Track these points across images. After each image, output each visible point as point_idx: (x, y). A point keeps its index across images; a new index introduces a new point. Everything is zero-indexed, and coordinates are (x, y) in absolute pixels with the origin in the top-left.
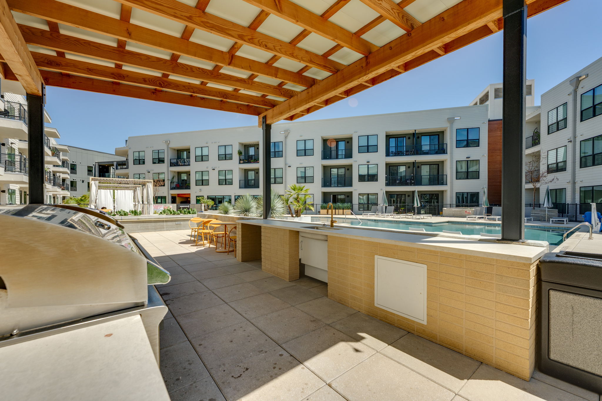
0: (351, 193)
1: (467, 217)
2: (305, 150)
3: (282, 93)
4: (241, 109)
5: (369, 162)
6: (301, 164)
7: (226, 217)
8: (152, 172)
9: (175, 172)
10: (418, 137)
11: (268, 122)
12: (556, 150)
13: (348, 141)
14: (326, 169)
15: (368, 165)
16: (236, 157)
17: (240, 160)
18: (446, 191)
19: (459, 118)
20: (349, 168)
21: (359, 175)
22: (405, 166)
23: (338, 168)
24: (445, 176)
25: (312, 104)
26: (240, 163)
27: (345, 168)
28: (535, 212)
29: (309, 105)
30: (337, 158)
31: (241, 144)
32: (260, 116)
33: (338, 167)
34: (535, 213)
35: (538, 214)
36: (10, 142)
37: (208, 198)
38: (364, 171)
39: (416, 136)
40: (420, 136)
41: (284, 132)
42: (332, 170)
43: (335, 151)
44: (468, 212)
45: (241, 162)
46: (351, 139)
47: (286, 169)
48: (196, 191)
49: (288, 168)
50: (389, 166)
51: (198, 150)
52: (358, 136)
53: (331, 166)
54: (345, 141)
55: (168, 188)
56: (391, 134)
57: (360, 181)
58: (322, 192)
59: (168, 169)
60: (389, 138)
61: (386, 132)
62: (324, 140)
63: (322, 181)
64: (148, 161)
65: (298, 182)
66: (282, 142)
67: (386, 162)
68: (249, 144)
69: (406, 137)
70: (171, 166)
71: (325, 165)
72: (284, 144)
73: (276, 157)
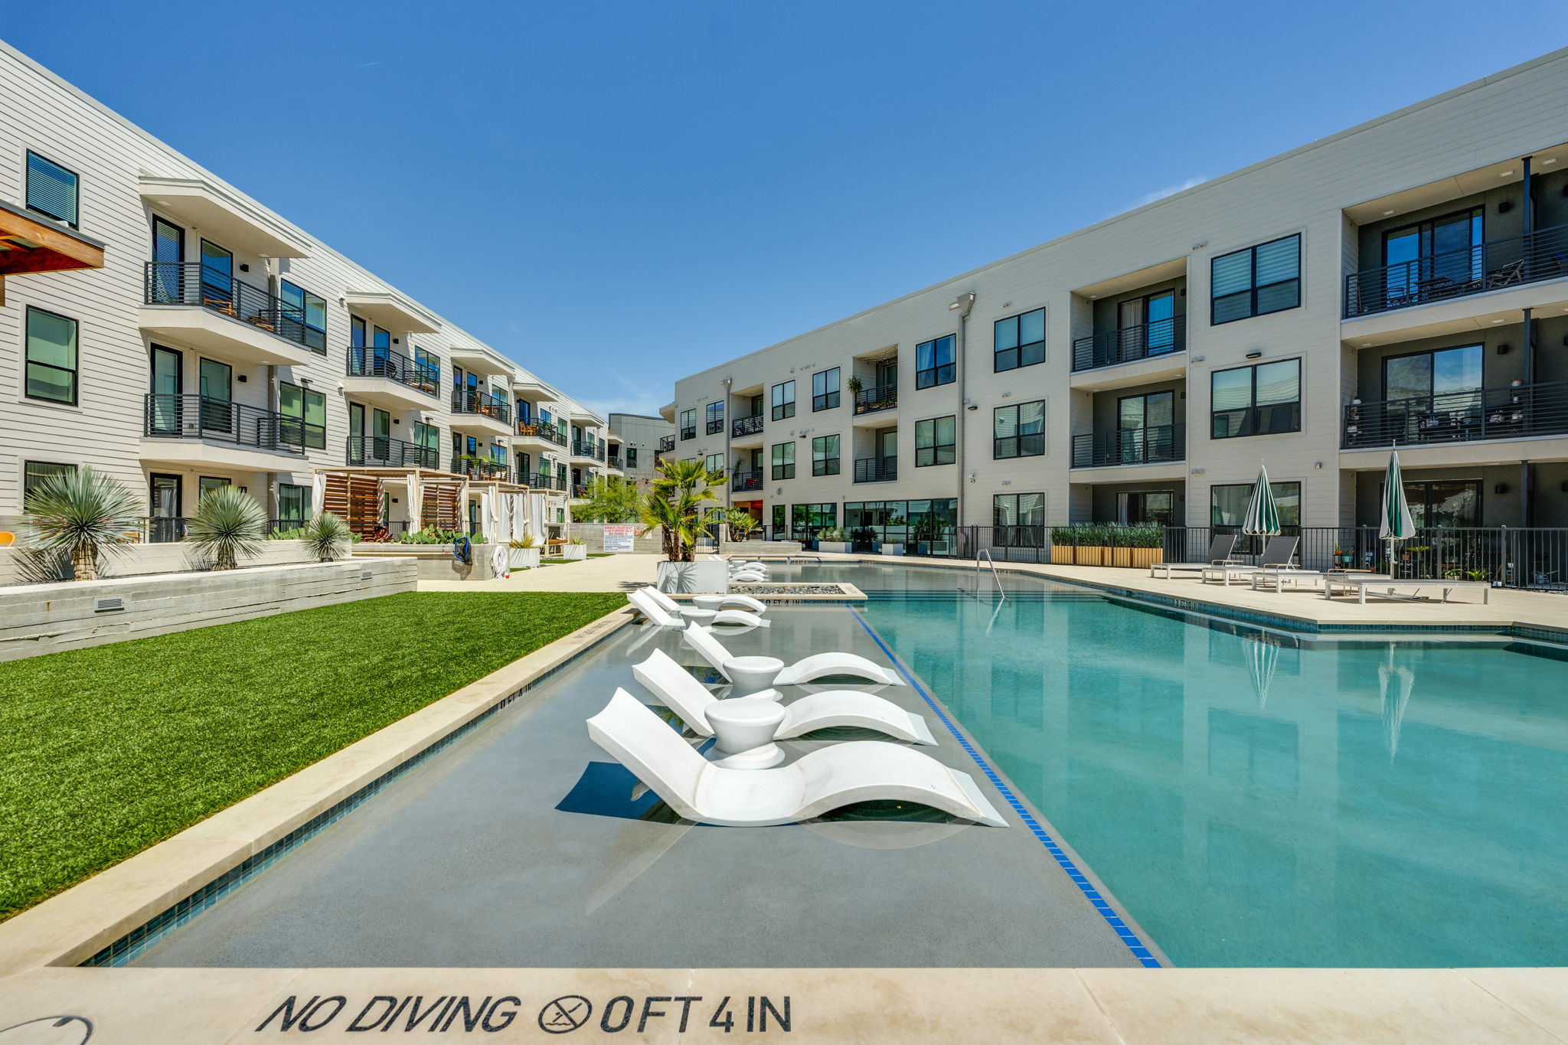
0: (1178, 485)
2: (1019, 348)
5: (1259, 354)
6: (1006, 395)
8: (705, 454)
9: (744, 450)
15: (1254, 368)
16: (847, 397)
17: (857, 405)
21: (1213, 413)
22: (1482, 344)
26: (856, 413)
30: (1145, 352)
31: (860, 361)
36: (497, 440)
38: (1234, 395)
39: (1529, 187)
41: (956, 305)
43: (1139, 330)
45: (860, 409)
47: (963, 419)
48: (772, 494)
49: (968, 412)
50: (1385, 360)
51: (778, 390)
52: (1212, 260)
53: (1118, 391)
54: (1173, 289)
55: (728, 489)
56: (1387, 213)
57: (1211, 439)
58: (1071, 484)
59: (728, 444)
60: (1382, 232)
61: (1345, 213)
62: (1094, 301)
63: (1075, 447)
64: (701, 429)
65: (997, 454)
66: (955, 334)
67: (1345, 345)
68: (885, 359)
69: (1483, 207)
70: (734, 436)
71: (1096, 390)
72: (959, 340)
73: (937, 385)
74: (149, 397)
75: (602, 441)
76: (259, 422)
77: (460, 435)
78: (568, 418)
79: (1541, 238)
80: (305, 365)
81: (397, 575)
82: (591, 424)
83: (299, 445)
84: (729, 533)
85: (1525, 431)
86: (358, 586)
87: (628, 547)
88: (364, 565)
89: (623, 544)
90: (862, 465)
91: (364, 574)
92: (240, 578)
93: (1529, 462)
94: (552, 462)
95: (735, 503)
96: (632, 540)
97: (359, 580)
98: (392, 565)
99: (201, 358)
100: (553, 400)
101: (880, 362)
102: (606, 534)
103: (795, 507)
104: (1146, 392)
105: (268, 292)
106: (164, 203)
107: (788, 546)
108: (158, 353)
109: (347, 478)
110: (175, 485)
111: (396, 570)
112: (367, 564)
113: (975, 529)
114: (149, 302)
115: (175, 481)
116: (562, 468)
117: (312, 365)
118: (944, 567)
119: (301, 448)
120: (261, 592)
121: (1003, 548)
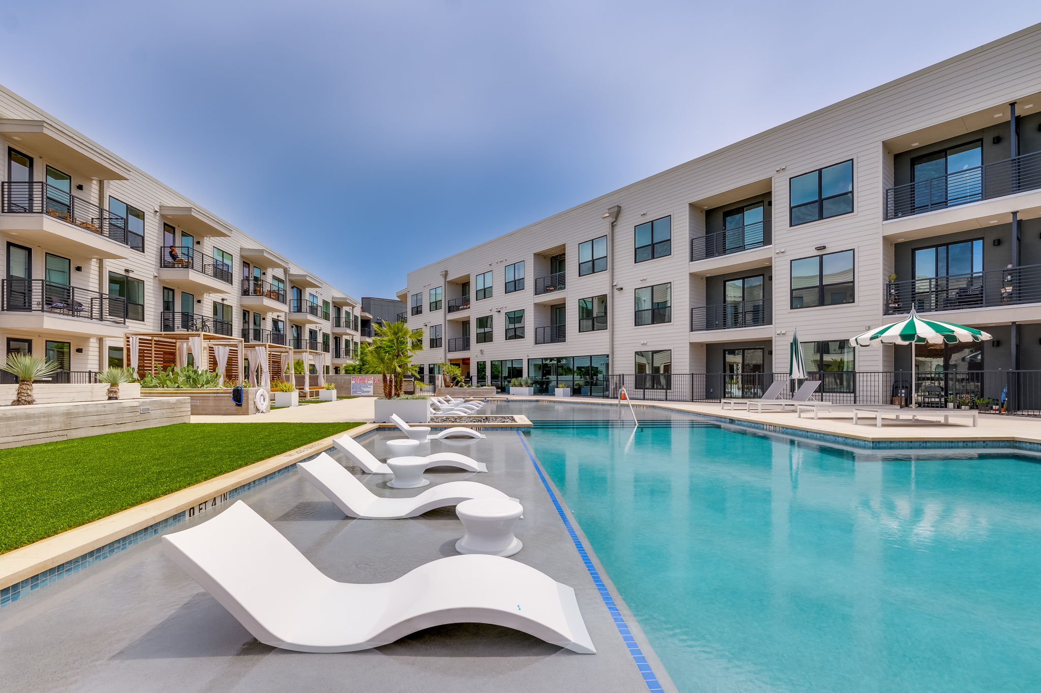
2: (653, 245)
5: (824, 247)
6: (643, 280)
8: (429, 326)
9: (457, 321)
14: (712, 285)
15: (821, 257)
17: (537, 288)
21: (792, 291)
26: (536, 293)
27: (763, 275)
31: (539, 255)
41: (607, 215)
45: (539, 291)
47: (613, 297)
48: (477, 353)
49: (616, 292)
50: (913, 251)
51: (481, 278)
52: (790, 179)
53: (723, 275)
54: (763, 202)
55: (445, 351)
56: (914, 145)
57: (791, 309)
58: (691, 343)
59: (445, 317)
60: (911, 159)
61: (885, 144)
62: (706, 211)
63: (693, 316)
64: (426, 307)
65: (638, 322)
66: (606, 235)
67: (886, 239)
68: (557, 254)
69: (981, 140)
70: (449, 311)
71: (709, 275)
72: (609, 240)
73: (594, 273)
74: (5, 281)
75: (356, 317)
76: (92, 301)
77: (248, 312)
78: (330, 300)
79: (1023, 161)
80: (126, 258)
81: (172, 410)
82: (348, 304)
83: (122, 318)
84: (443, 381)
85: (1014, 300)
86: (138, 419)
87: (369, 392)
88: (143, 402)
89: (365, 389)
90: (540, 331)
91: (144, 409)
92: (29, 411)
93: (1017, 323)
94: (318, 332)
95: (451, 360)
96: (372, 387)
97: (138, 413)
98: (168, 403)
99: (46, 253)
100: (319, 287)
101: (553, 257)
102: (353, 382)
103: (493, 363)
104: (743, 275)
105: (97, 205)
106: (17, 138)
107: (486, 390)
108: (12, 248)
109: (151, 340)
110: (27, 348)
111: (172, 406)
112: (146, 402)
113: (622, 377)
114: (5, 211)
115: (27, 344)
116: (326, 336)
117: (130, 259)
118: (598, 404)
119: (123, 319)
120: (49, 422)
121: (642, 390)
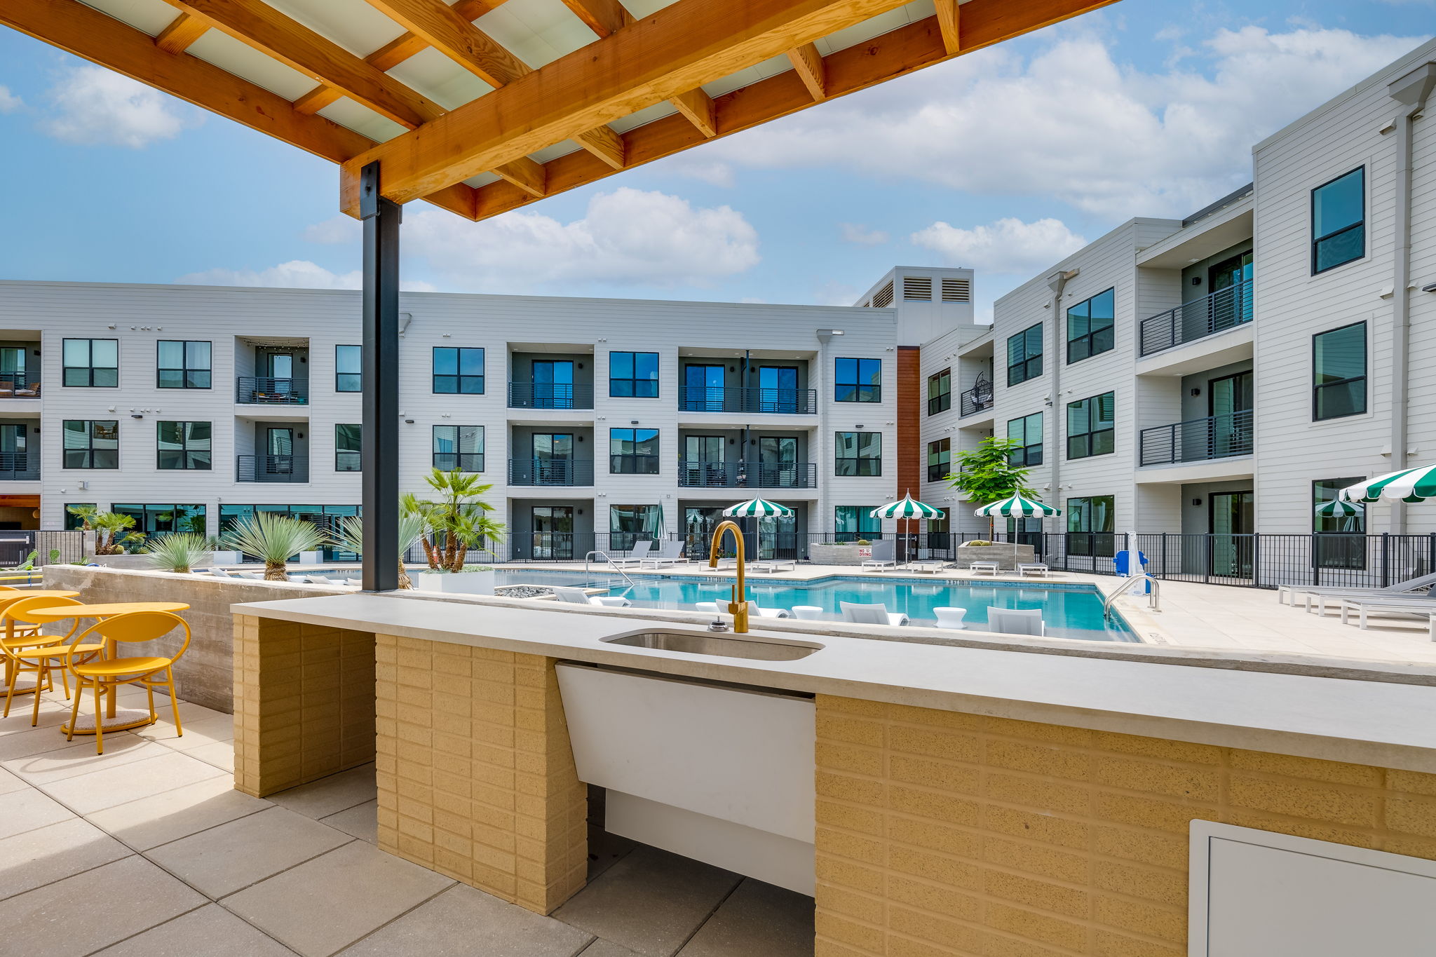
0: (591, 502)
1: (863, 564)
3: (474, 48)
4: (259, 109)
7: (182, 582)
10: (753, 370)
11: (388, 190)
12: (1023, 419)
13: (582, 361)
14: (520, 435)
16: (225, 380)
17: (240, 391)
18: (814, 502)
19: (840, 333)
20: (584, 435)
21: (611, 456)
22: (725, 437)
23: (553, 434)
24: (811, 468)
25: (613, 109)
26: (239, 400)
27: (572, 434)
28: (995, 552)
29: (598, 114)
32: (350, 163)
33: (554, 432)
34: (994, 554)
35: (1000, 554)
37: (115, 509)
39: (748, 365)
40: (757, 367)
42: (537, 437)
44: (865, 552)
45: (245, 396)
46: (590, 357)
48: (67, 487)
49: (404, 425)
52: (610, 352)
54: (572, 361)
56: (690, 354)
58: (508, 498)
60: (686, 364)
62: (514, 353)
90: (245, 461)
101: (263, 347)
103: (115, 506)
